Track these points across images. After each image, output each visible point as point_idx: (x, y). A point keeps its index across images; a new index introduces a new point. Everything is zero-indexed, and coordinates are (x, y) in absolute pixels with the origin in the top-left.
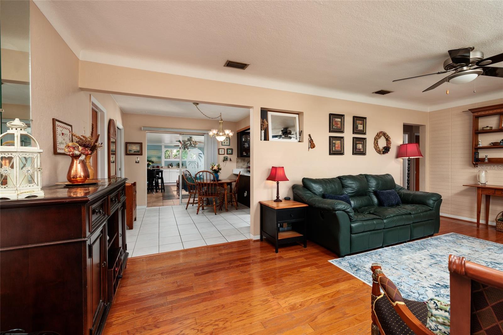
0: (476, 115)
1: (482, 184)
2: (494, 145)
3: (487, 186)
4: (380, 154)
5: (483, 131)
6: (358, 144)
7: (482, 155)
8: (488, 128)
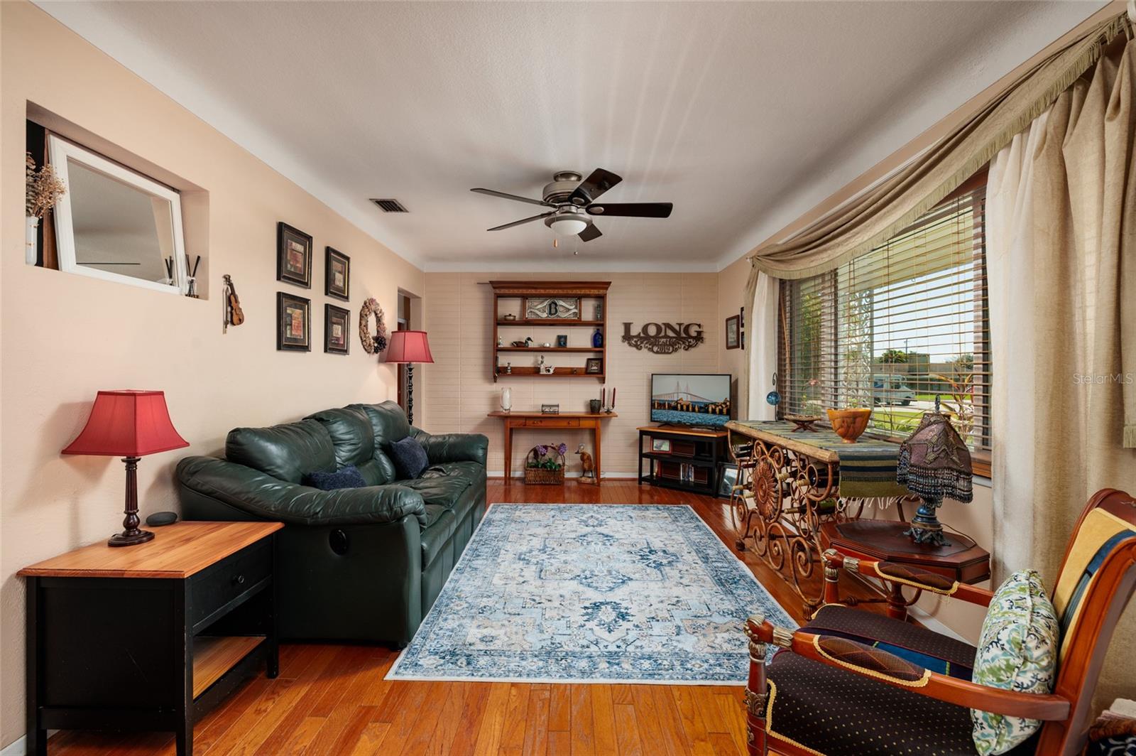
0: (498, 292)
1: (505, 410)
2: (518, 346)
3: (511, 414)
4: (369, 353)
5: (506, 322)
6: (335, 324)
7: (504, 360)
8: (512, 318)
